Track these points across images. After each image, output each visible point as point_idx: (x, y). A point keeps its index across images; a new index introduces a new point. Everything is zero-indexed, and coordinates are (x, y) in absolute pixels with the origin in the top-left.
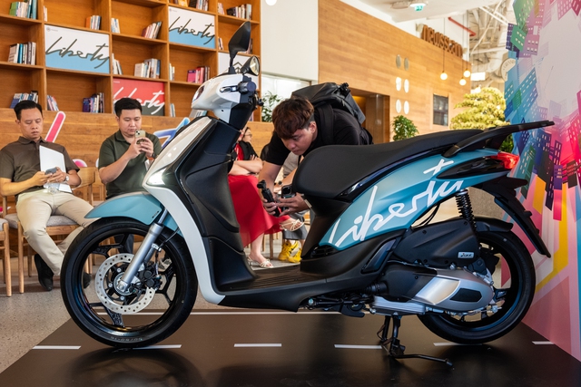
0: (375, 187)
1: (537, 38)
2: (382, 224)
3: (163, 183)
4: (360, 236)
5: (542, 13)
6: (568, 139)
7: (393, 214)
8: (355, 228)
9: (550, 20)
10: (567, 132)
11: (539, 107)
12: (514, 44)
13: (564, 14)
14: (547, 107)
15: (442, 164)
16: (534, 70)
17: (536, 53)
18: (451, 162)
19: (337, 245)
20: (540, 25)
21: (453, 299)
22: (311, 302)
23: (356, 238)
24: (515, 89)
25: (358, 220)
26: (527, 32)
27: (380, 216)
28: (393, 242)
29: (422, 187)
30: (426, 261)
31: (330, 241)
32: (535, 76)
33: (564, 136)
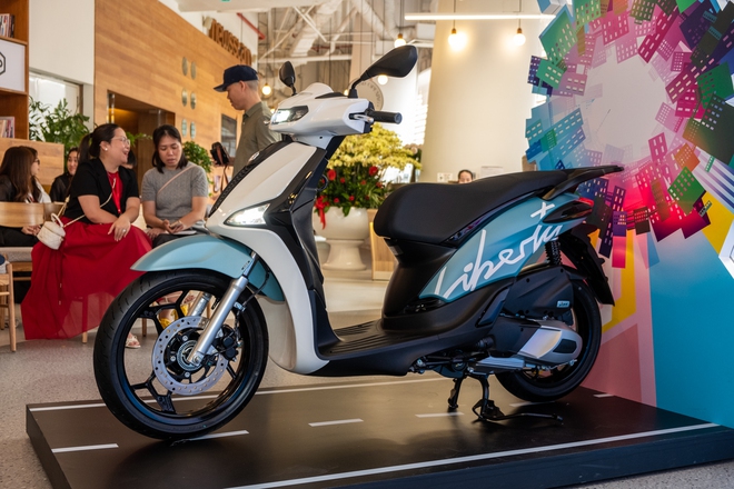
0: (484, 232)
1: (584, 77)
2: (492, 272)
3: (264, 223)
4: (470, 285)
5: (592, 53)
6: (635, 185)
7: (503, 260)
8: (465, 277)
9: (605, 61)
10: (634, 178)
11: (587, 151)
12: (542, 79)
13: (626, 58)
14: (603, 151)
15: (545, 208)
16: (579, 110)
17: (582, 93)
18: (552, 206)
19: (446, 296)
20: (588, 65)
21: (555, 351)
22: (420, 363)
23: (466, 288)
24: (546, 128)
25: (468, 268)
26: (565, 70)
27: (490, 264)
28: (507, 291)
29: (529, 232)
30: (527, 312)
31: (437, 293)
32: (580, 116)
33: (631, 182)
